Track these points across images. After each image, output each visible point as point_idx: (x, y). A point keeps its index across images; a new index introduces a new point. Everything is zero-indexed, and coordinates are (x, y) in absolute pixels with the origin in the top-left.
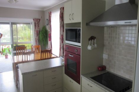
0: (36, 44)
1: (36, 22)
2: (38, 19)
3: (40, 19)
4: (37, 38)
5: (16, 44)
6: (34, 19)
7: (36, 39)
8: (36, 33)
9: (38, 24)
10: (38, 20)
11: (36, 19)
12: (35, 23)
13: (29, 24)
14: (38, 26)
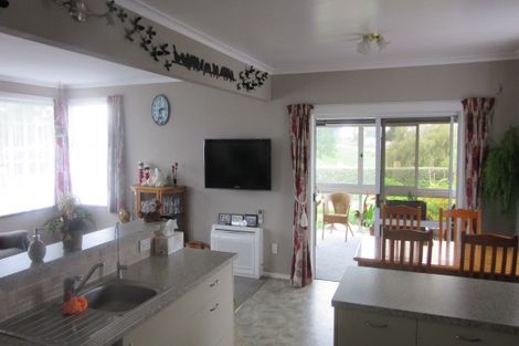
0: (469, 203)
1: (475, 114)
2: (484, 100)
3: (492, 101)
4: (475, 179)
5: (410, 196)
6: (465, 102)
7: (468, 182)
8: (470, 158)
9: (484, 118)
10: (486, 104)
11: (475, 100)
12: (470, 118)
13: (446, 120)
14: (484, 130)
